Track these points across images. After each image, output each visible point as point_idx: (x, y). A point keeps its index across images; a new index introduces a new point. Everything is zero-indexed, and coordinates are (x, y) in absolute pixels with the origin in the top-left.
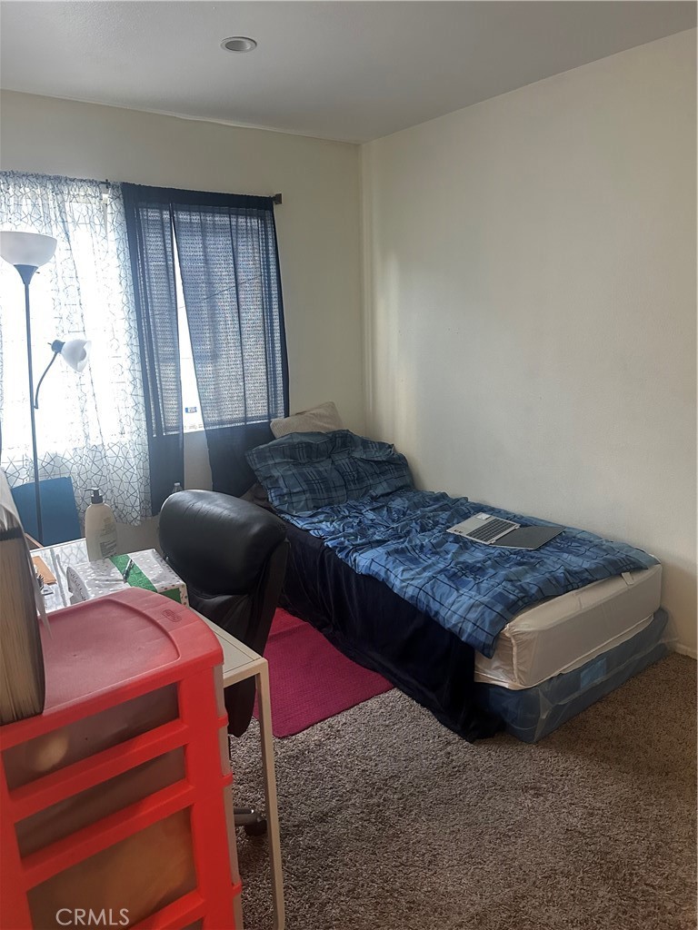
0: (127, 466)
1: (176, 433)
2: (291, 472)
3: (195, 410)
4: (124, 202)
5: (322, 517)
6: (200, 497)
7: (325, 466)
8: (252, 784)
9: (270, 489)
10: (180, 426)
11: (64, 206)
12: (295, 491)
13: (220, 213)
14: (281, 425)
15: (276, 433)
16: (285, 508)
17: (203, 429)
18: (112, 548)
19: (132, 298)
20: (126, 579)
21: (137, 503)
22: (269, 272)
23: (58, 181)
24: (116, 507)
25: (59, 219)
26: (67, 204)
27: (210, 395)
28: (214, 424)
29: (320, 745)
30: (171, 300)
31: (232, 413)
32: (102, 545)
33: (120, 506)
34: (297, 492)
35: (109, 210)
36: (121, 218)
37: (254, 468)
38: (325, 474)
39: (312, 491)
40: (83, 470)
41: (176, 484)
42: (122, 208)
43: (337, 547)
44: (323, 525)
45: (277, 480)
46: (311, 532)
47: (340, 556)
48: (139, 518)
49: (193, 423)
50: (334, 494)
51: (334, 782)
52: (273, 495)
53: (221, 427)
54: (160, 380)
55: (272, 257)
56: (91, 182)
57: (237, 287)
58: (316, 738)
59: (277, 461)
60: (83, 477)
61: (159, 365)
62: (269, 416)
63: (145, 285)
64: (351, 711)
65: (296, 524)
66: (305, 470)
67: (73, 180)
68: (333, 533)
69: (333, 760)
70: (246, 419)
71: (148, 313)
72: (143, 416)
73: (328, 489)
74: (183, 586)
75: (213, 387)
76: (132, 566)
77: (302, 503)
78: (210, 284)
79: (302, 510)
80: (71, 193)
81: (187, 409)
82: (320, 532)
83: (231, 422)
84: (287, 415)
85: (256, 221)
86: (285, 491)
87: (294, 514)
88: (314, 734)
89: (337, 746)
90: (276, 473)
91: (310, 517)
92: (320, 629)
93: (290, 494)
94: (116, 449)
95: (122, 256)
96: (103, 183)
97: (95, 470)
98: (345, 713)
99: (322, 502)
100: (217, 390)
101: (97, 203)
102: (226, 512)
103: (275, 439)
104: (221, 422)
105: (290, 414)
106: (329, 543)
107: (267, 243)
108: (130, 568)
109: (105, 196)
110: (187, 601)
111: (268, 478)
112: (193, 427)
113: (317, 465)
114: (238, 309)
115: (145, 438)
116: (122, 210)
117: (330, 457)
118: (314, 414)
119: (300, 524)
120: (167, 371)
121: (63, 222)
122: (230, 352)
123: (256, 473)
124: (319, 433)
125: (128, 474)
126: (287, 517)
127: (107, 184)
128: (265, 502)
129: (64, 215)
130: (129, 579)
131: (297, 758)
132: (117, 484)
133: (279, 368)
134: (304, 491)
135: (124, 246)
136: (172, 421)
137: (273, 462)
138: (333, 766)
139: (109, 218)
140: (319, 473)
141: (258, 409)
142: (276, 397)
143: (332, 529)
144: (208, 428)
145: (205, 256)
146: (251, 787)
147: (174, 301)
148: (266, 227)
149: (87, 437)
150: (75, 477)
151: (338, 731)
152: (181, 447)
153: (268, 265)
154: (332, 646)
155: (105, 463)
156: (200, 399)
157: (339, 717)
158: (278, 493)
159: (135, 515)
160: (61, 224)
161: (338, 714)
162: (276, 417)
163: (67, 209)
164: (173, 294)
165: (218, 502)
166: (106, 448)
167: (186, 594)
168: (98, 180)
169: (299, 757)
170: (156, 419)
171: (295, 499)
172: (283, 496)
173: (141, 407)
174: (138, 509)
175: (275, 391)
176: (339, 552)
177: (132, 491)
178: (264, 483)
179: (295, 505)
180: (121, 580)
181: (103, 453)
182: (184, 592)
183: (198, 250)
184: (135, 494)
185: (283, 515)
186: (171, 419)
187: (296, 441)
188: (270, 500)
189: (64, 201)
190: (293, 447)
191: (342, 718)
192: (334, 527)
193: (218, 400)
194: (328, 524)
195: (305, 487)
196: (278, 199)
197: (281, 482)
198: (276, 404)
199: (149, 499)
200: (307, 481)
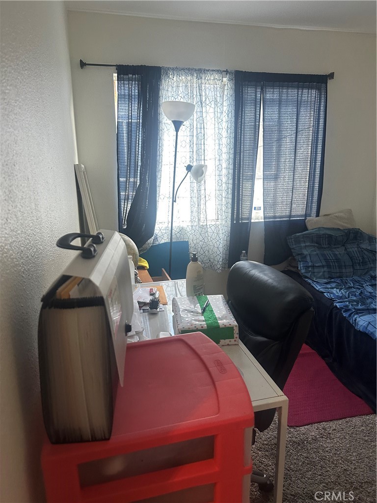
0: (218, 238)
1: (247, 221)
2: (315, 253)
3: (259, 208)
4: (235, 82)
5: (334, 285)
6: (255, 266)
7: (340, 251)
8: (267, 453)
9: (300, 261)
10: (250, 218)
11: (201, 86)
12: (317, 265)
13: (292, 87)
14: (313, 222)
15: (309, 227)
16: (309, 275)
17: (263, 220)
18: (200, 289)
19: (233, 140)
20: (203, 313)
21: (221, 260)
22: (318, 124)
23: (200, 72)
24: (210, 261)
25: (198, 94)
26: (203, 85)
27: (270, 200)
28: (270, 218)
29: (315, 440)
30: (255, 141)
31: (282, 212)
32: (194, 287)
33: (212, 260)
34: (318, 266)
35: (226, 88)
36: (232, 92)
37: (291, 247)
38: (339, 256)
39: (329, 266)
40: (195, 238)
41: (243, 252)
42: (234, 85)
43: (343, 308)
44: (334, 291)
45: (305, 257)
46: (325, 294)
47: (344, 314)
48: (220, 268)
49: (258, 216)
50: (344, 270)
51: (323, 471)
52: (302, 266)
53: (274, 220)
54: (242, 190)
55: (322, 113)
56: (218, 71)
57: (296, 133)
58: (313, 434)
59: (307, 244)
60: (195, 242)
61: (243, 181)
62: (306, 215)
63: (241, 132)
64: (340, 422)
65: (315, 287)
66: (326, 252)
67: (208, 71)
68: (341, 298)
69: (323, 454)
70: (290, 216)
71: (240, 150)
72: (230, 210)
73: (340, 267)
74: (236, 326)
75: (272, 195)
76: (208, 305)
77: (321, 274)
78: (280, 131)
79: (320, 278)
80: (206, 78)
81: (255, 208)
82: (332, 295)
83: (281, 217)
84: (318, 215)
85: (315, 91)
86: (310, 264)
87: (314, 280)
88: (312, 431)
89: (327, 444)
90: (305, 252)
91: (325, 283)
92: (323, 357)
93: (313, 267)
94: (213, 228)
95: (230, 114)
96: (224, 71)
97: (201, 238)
98: (335, 422)
99: (335, 275)
100: (275, 197)
101: (220, 84)
102: (270, 281)
103: (308, 230)
104: (275, 217)
105: (320, 215)
106: (337, 305)
107: (320, 105)
108: (206, 306)
109: (225, 79)
110: (238, 336)
111: (299, 254)
112: (257, 219)
113: (334, 250)
114: (296, 147)
115: (229, 223)
116: (233, 87)
117: (344, 246)
118: (336, 216)
119: (318, 287)
120: (247, 185)
121: (200, 95)
122: (286, 175)
123: (292, 250)
124: (339, 229)
125: (218, 242)
126: (310, 281)
127: (227, 72)
128: (296, 269)
129: (201, 91)
130: (205, 314)
131: (299, 445)
132: (212, 248)
133: (317, 185)
134: (323, 266)
135: (232, 109)
136: (246, 215)
137: (304, 245)
138: (323, 459)
139: (226, 93)
140: (335, 255)
141: (299, 210)
142: (312, 204)
143: (341, 295)
144: (266, 220)
145: (279, 114)
146: (266, 455)
147: (256, 143)
148: (320, 95)
149: (199, 220)
150: (190, 242)
151: (329, 434)
152: (248, 230)
153: (319, 119)
154: (330, 371)
155: (207, 235)
156: (264, 202)
157: (331, 423)
158: (305, 265)
159: (219, 266)
160: (199, 97)
161: (331, 421)
162: (310, 216)
163: (203, 88)
164: (257, 138)
165: (265, 273)
166: (208, 227)
167: (238, 332)
168: (222, 70)
169: (300, 444)
170: (237, 213)
171: (316, 270)
172: (308, 267)
173: (229, 205)
174: (221, 263)
175: (312, 199)
176: (344, 312)
177: (218, 253)
178: (297, 257)
179: (315, 274)
180: (200, 313)
181: (206, 230)
182: (236, 330)
183: (275, 110)
184: (220, 255)
185: (306, 279)
186: (245, 213)
187: (322, 232)
188: (299, 268)
189: (202, 83)
190: (319, 236)
191: (333, 425)
192: (342, 293)
193: (275, 204)
194: (338, 290)
195: (324, 263)
196: (331, 76)
197: (308, 259)
198: (311, 208)
199: (227, 258)
200: (326, 260)
